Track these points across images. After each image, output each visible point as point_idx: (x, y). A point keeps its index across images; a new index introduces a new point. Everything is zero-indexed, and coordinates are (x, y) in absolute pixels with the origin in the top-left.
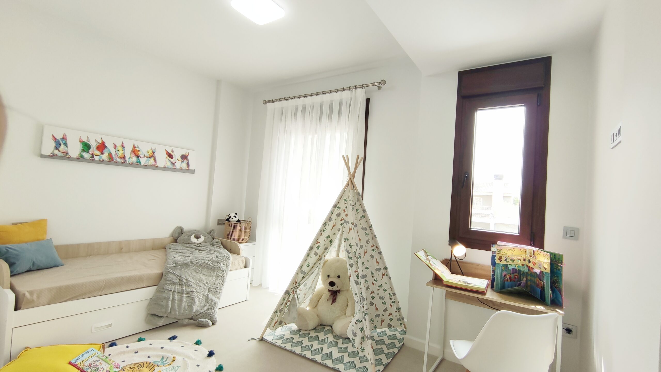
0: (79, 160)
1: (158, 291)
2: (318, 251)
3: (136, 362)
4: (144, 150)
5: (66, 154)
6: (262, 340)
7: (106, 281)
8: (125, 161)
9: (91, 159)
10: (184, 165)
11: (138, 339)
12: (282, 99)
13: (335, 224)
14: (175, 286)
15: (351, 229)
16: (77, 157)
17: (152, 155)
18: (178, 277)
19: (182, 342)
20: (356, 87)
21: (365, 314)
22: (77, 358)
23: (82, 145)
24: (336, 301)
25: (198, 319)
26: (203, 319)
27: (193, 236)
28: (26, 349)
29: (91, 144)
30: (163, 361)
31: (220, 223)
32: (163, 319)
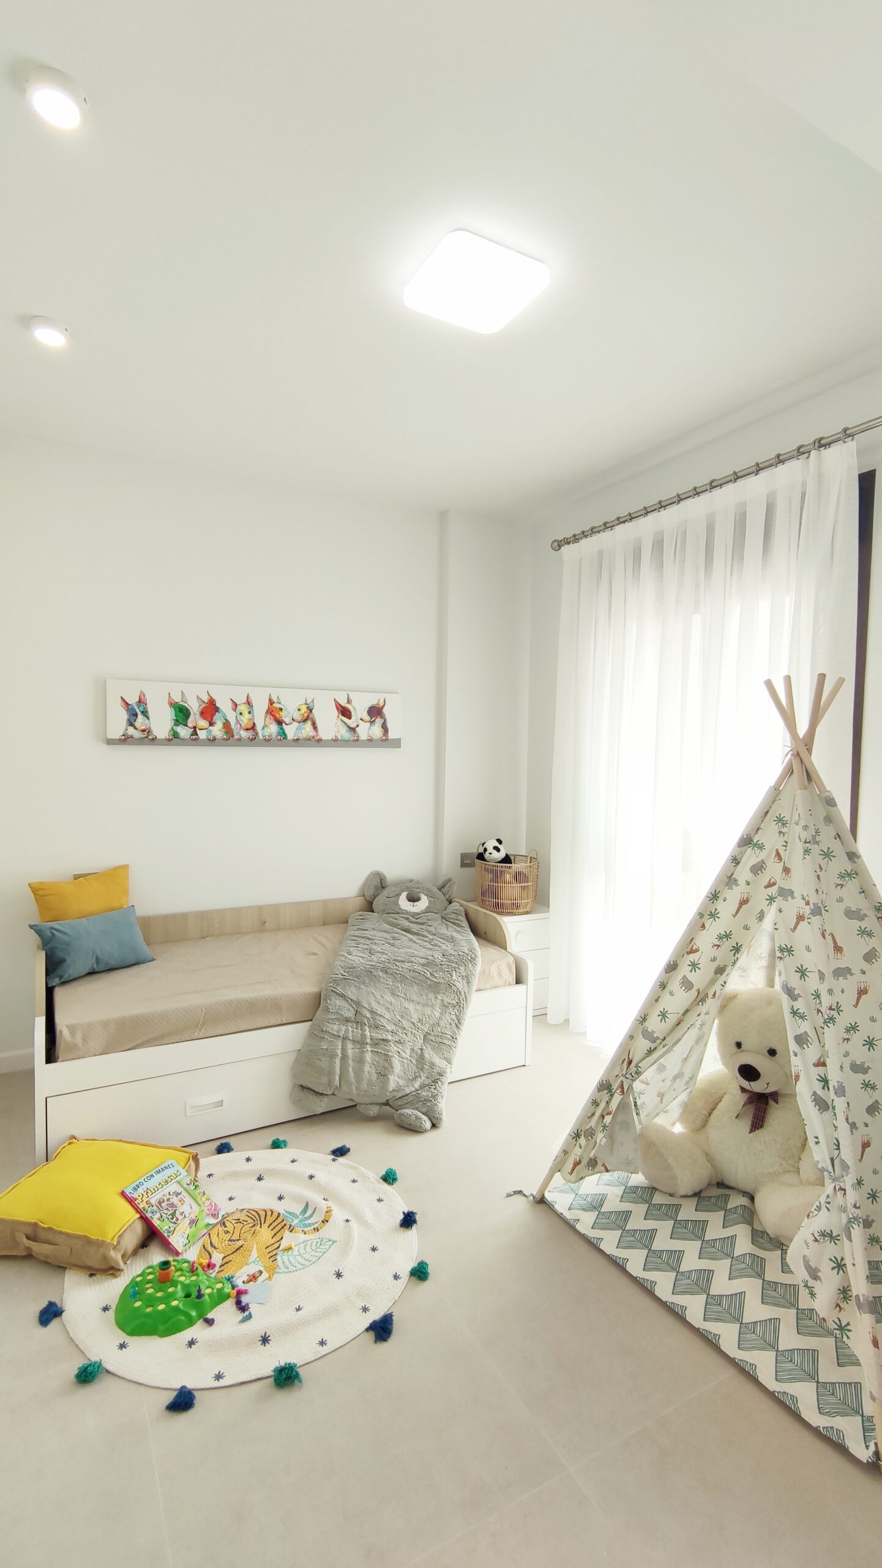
0: (171, 742)
1: (311, 1034)
2: (692, 977)
3: (252, 1207)
4: (291, 707)
5: (148, 732)
6: (541, 1201)
7: (206, 1009)
8: (255, 734)
9: (192, 739)
10: (376, 731)
11: (272, 1140)
12: (600, 529)
13: (748, 899)
14: (347, 1026)
15: (800, 918)
16: (167, 737)
17: (308, 716)
18: (354, 1006)
19: (356, 1168)
20: (823, 442)
21: (849, 1221)
22: (137, 1183)
23: (174, 712)
24: (766, 1124)
25: (401, 1107)
26: (409, 1111)
27: (404, 895)
28: (71, 1141)
29: (189, 708)
30: (306, 1216)
31: (466, 861)
32: (325, 1099)
